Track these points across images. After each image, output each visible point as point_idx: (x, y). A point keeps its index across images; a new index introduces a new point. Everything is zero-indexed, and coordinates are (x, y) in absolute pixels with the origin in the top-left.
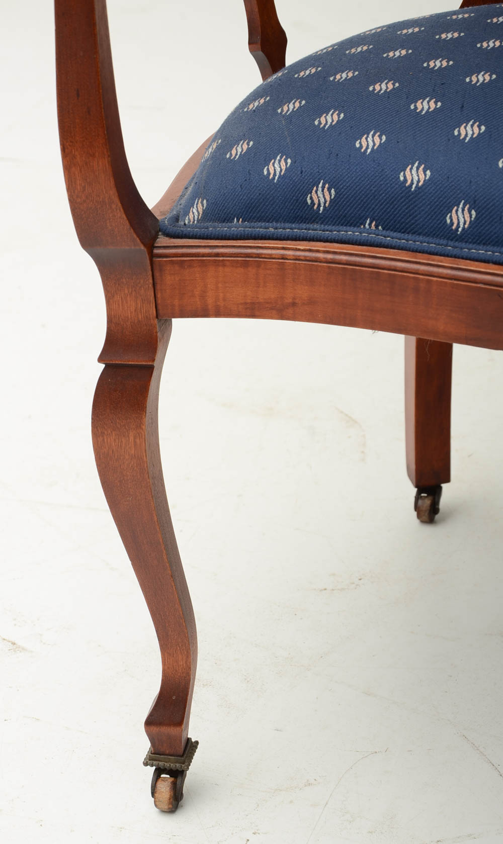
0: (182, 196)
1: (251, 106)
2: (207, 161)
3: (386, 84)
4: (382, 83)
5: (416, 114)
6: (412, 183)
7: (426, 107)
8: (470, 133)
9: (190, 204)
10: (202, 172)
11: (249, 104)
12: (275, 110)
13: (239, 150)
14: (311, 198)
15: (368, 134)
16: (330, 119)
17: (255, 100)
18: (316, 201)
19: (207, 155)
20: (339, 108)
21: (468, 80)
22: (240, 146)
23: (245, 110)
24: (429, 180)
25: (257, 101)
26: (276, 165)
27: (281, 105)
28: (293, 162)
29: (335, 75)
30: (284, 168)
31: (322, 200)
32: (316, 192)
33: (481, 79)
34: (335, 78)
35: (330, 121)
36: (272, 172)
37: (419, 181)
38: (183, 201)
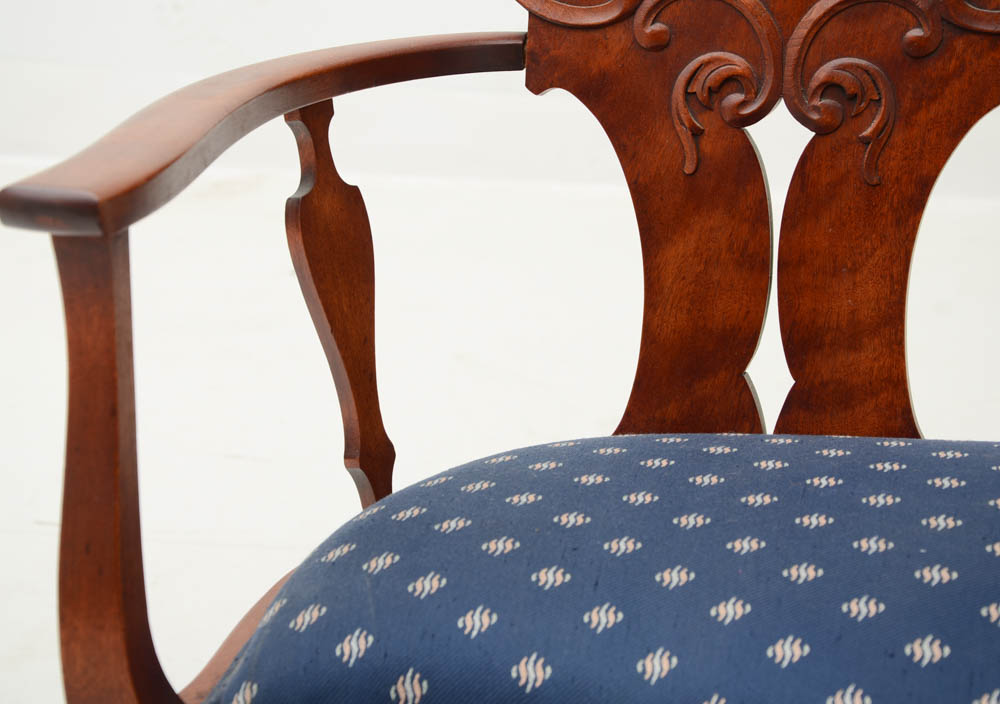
0: (229, 672)
1: (331, 555)
2: (264, 628)
3: (505, 542)
4: (499, 539)
5: (537, 588)
6: (527, 682)
7: (551, 580)
8: (604, 621)
9: (235, 689)
10: (256, 644)
11: (329, 552)
12: (360, 566)
13: (307, 618)
14: (396, 691)
15: (475, 610)
16: (428, 585)
17: (336, 547)
18: (402, 696)
19: (266, 619)
20: (442, 571)
21: (606, 546)
22: (309, 612)
23: (323, 560)
24: (550, 679)
25: (339, 549)
26: (354, 643)
27: (368, 559)
28: (376, 641)
29: (442, 522)
30: (363, 648)
31: (410, 696)
32: (403, 683)
33: (623, 548)
34: (441, 527)
35: (427, 588)
36: (347, 653)
37: (536, 680)
38: (229, 680)
